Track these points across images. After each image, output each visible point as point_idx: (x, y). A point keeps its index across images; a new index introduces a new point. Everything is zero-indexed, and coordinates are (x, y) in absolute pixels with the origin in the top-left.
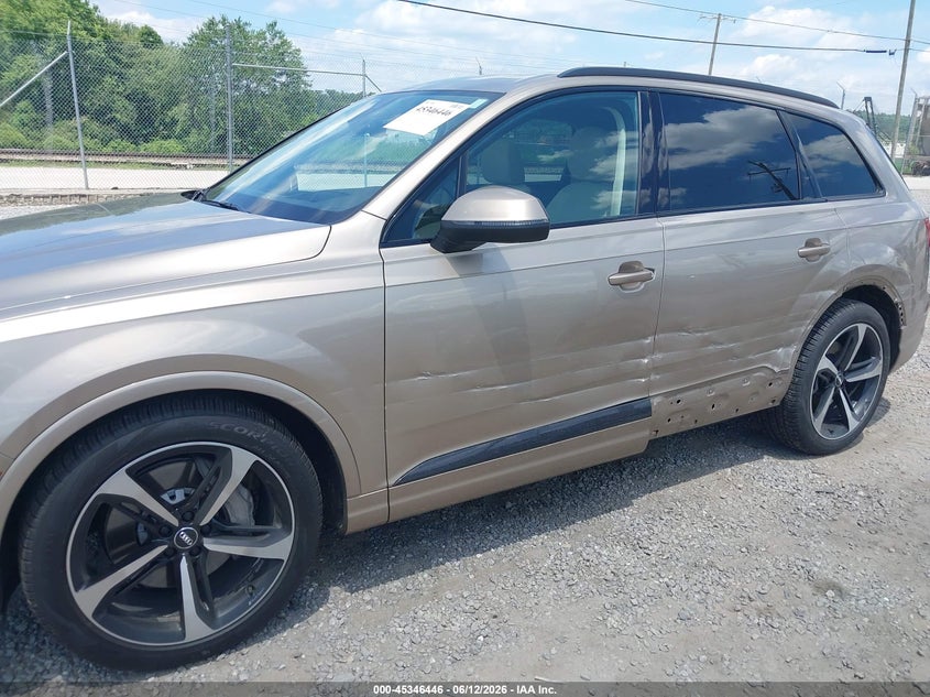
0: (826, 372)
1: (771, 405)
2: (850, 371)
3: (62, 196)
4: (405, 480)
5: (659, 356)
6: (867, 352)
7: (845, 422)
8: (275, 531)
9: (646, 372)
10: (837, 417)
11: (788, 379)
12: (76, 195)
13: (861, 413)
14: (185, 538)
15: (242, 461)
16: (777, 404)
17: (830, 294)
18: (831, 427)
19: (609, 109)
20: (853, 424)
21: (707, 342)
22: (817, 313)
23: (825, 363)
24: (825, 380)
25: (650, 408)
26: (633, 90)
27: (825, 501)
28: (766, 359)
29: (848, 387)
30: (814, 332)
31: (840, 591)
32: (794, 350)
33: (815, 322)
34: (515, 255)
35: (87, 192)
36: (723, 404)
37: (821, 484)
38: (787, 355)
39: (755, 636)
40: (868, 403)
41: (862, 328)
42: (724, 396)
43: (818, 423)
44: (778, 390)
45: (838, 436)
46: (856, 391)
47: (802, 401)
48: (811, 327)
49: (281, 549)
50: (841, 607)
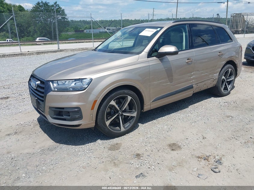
0: (223, 79)
1: (214, 86)
2: (228, 79)
3: (16, 54)
4: (153, 102)
5: (194, 76)
6: (231, 75)
7: (227, 89)
8: (134, 111)
9: (192, 79)
10: (226, 88)
11: (217, 80)
12: (20, 54)
13: (230, 87)
14: (120, 113)
15: (129, 98)
16: (215, 86)
17: (224, 62)
18: (225, 90)
19: (181, 28)
20: (229, 90)
21: (202, 73)
22: (222, 66)
23: (223, 77)
24: (223, 81)
25: (193, 87)
26: (185, 24)
27: (226, 104)
28: (212, 76)
29: (227, 82)
30: (221, 71)
31: (232, 117)
32: (218, 74)
33: (221, 68)
34: (170, 58)
35: (22, 53)
36: (205, 86)
37: (224, 101)
38: (216, 75)
39: (219, 124)
40: (232, 85)
41: (230, 70)
42: (205, 84)
43: (222, 89)
44: (215, 83)
45: (226, 92)
46: (229, 83)
47: (219, 85)
48: (221, 69)
49: (135, 114)
50: (233, 119)
